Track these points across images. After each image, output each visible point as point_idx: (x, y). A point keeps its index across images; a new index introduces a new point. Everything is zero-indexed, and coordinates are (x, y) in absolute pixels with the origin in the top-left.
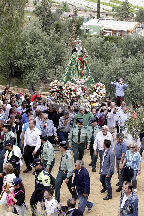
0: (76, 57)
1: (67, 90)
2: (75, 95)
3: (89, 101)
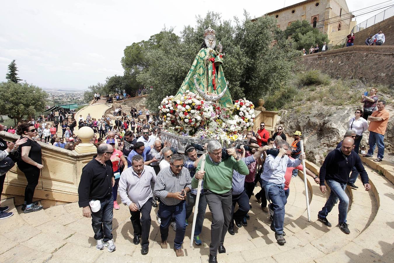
0: (206, 55)
3: (227, 131)
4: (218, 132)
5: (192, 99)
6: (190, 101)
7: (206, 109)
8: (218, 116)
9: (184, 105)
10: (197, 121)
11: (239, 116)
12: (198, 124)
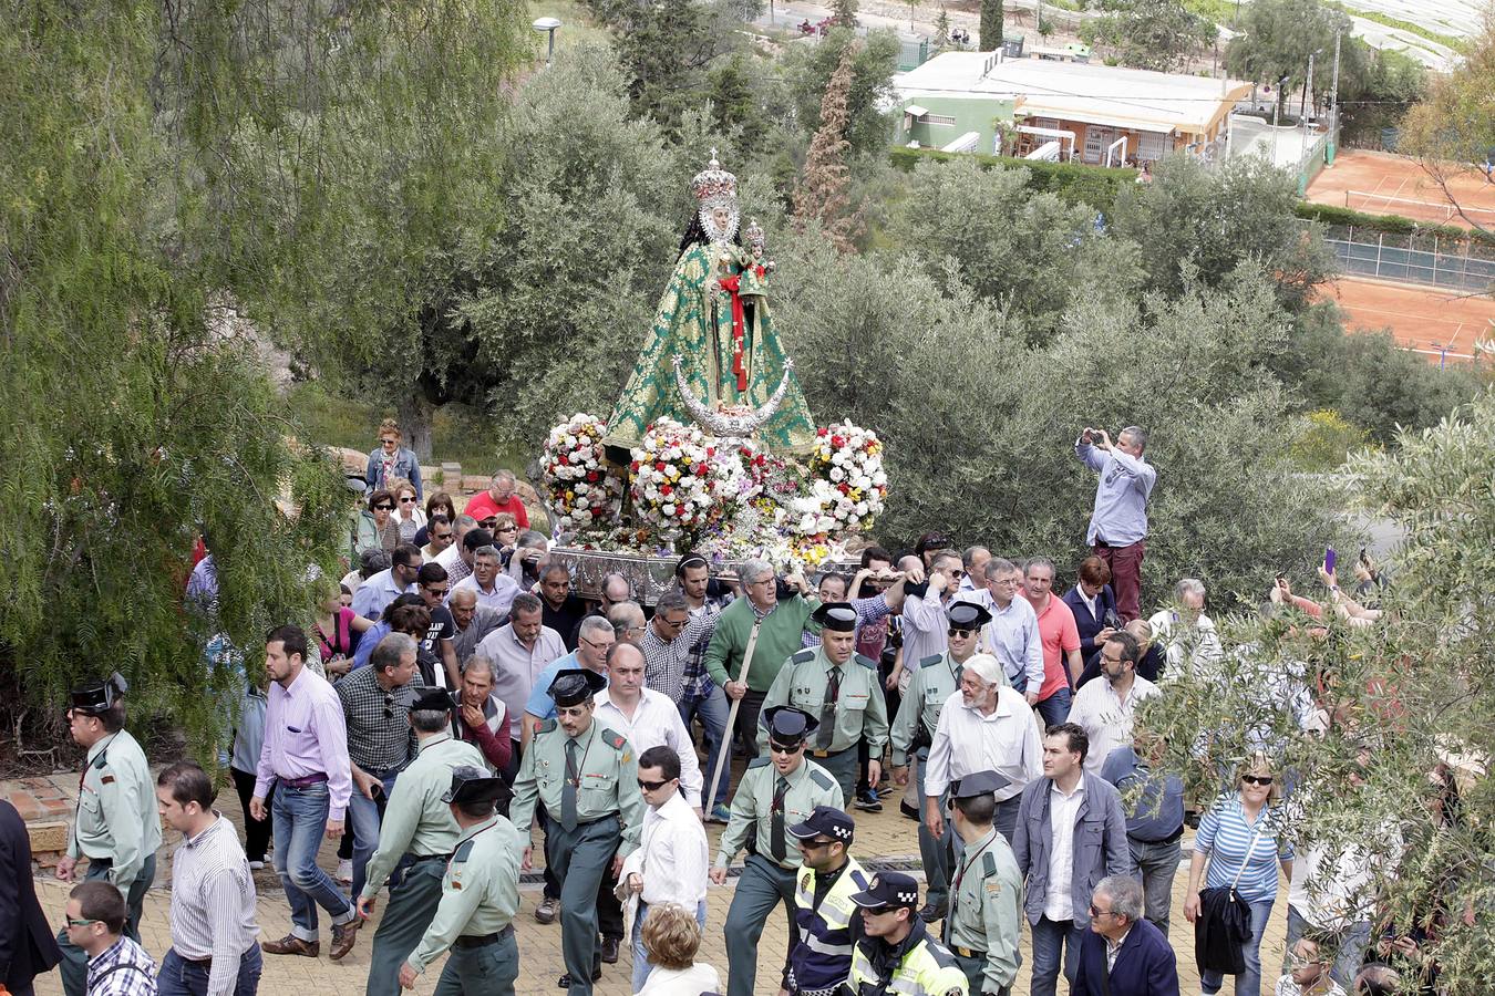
0: (706, 272)
1: (661, 470)
2: (705, 500)
3: (792, 534)
4: (764, 538)
5: (681, 446)
8: (760, 488)
9: (658, 464)
10: (697, 508)
11: (832, 482)
12: (702, 518)
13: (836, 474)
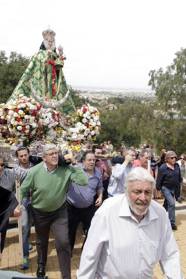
0: (44, 57)
1: (17, 112)
2: (34, 125)
3: (68, 140)
4: (58, 141)
5: (26, 104)
6: (23, 105)
7: (44, 115)
8: (57, 123)
9: (16, 110)
10: (31, 129)
11: (83, 123)
12: (34, 132)
13: (84, 120)
